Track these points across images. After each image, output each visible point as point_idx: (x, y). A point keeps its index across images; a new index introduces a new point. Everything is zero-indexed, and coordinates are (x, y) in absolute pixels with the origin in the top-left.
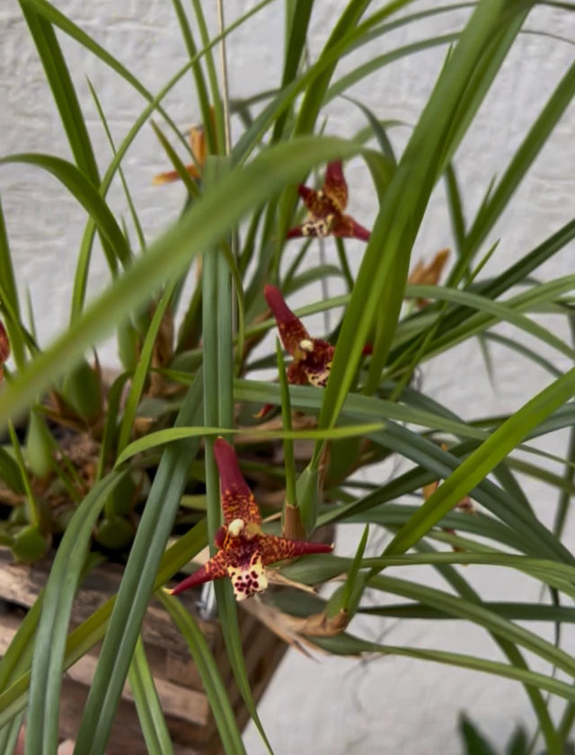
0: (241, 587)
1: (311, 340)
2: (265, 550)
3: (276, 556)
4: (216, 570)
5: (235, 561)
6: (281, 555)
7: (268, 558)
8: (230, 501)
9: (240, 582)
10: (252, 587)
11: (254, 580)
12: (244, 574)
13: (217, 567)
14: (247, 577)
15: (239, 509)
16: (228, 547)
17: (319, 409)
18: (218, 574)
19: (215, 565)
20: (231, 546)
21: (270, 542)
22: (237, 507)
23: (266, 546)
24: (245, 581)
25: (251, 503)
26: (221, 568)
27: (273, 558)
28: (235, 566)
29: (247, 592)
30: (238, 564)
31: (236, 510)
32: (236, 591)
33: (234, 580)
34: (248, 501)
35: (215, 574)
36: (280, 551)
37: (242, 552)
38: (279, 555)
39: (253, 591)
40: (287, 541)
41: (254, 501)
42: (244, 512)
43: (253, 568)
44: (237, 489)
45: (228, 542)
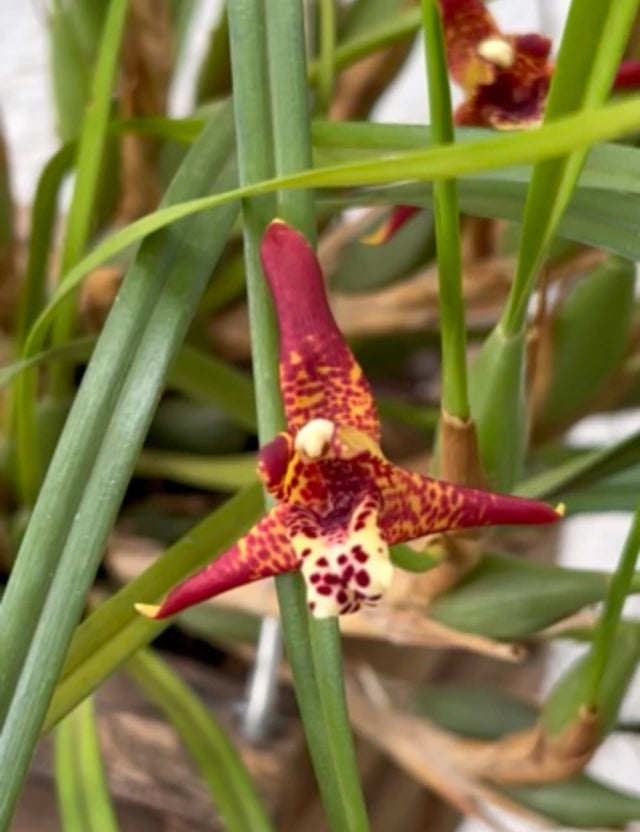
0: (326, 584)
1: (507, 39)
2: (389, 505)
3: (415, 520)
4: (264, 554)
5: (312, 524)
6: (429, 520)
7: (396, 526)
8: (302, 382)
9: (323, 571)
10: (353, 585)
11: (358, 567)
12: (333, 553)
13: (269, 546)
14: (342, 560)
15: (324, 403)
16: (296, 496)
17: (524, 186)
18: (269, 564)
19: (261, 541)
20: (303, 493)
21: (402, 487)
22: (318, 397)
23: (391, 497)
24: (336, 569)
25: (355, 388)
26: (277, 549)
27: (408, 526)
28: (310, 533)
29: (342, 598)
30: (319, 531)
31: (316, 406)
32: (312, 593)
33: (309, 568)
34: (347, 382)
35: (263, 564)
36: (426, 509)
37: (331, 507)
38: (423, 521)
39: (358, 596)
40: (444, 485)
41: (361, 383)
42: (336, 409)
43: (356, 538)
44: (317, 349)
45: (295, 482)
